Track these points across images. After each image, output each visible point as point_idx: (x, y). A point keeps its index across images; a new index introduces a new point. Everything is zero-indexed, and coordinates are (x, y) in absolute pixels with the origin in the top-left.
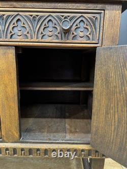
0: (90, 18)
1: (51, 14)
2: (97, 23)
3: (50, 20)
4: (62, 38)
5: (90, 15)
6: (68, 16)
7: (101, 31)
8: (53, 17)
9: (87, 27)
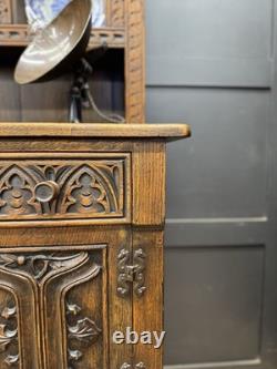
0: (101, 168)
1: (17, 163)
2: (117, 177)
3: (14, 175)
4: (43, 209)
5: (100, 163)
6: (55, 166)
7: (128, 193)
8: (21, 169)
9: (97, 186)
